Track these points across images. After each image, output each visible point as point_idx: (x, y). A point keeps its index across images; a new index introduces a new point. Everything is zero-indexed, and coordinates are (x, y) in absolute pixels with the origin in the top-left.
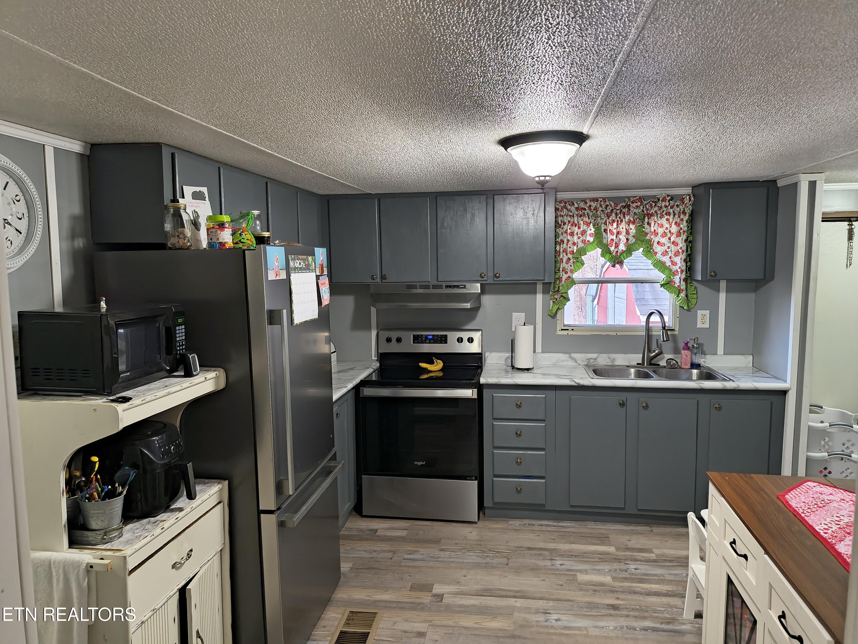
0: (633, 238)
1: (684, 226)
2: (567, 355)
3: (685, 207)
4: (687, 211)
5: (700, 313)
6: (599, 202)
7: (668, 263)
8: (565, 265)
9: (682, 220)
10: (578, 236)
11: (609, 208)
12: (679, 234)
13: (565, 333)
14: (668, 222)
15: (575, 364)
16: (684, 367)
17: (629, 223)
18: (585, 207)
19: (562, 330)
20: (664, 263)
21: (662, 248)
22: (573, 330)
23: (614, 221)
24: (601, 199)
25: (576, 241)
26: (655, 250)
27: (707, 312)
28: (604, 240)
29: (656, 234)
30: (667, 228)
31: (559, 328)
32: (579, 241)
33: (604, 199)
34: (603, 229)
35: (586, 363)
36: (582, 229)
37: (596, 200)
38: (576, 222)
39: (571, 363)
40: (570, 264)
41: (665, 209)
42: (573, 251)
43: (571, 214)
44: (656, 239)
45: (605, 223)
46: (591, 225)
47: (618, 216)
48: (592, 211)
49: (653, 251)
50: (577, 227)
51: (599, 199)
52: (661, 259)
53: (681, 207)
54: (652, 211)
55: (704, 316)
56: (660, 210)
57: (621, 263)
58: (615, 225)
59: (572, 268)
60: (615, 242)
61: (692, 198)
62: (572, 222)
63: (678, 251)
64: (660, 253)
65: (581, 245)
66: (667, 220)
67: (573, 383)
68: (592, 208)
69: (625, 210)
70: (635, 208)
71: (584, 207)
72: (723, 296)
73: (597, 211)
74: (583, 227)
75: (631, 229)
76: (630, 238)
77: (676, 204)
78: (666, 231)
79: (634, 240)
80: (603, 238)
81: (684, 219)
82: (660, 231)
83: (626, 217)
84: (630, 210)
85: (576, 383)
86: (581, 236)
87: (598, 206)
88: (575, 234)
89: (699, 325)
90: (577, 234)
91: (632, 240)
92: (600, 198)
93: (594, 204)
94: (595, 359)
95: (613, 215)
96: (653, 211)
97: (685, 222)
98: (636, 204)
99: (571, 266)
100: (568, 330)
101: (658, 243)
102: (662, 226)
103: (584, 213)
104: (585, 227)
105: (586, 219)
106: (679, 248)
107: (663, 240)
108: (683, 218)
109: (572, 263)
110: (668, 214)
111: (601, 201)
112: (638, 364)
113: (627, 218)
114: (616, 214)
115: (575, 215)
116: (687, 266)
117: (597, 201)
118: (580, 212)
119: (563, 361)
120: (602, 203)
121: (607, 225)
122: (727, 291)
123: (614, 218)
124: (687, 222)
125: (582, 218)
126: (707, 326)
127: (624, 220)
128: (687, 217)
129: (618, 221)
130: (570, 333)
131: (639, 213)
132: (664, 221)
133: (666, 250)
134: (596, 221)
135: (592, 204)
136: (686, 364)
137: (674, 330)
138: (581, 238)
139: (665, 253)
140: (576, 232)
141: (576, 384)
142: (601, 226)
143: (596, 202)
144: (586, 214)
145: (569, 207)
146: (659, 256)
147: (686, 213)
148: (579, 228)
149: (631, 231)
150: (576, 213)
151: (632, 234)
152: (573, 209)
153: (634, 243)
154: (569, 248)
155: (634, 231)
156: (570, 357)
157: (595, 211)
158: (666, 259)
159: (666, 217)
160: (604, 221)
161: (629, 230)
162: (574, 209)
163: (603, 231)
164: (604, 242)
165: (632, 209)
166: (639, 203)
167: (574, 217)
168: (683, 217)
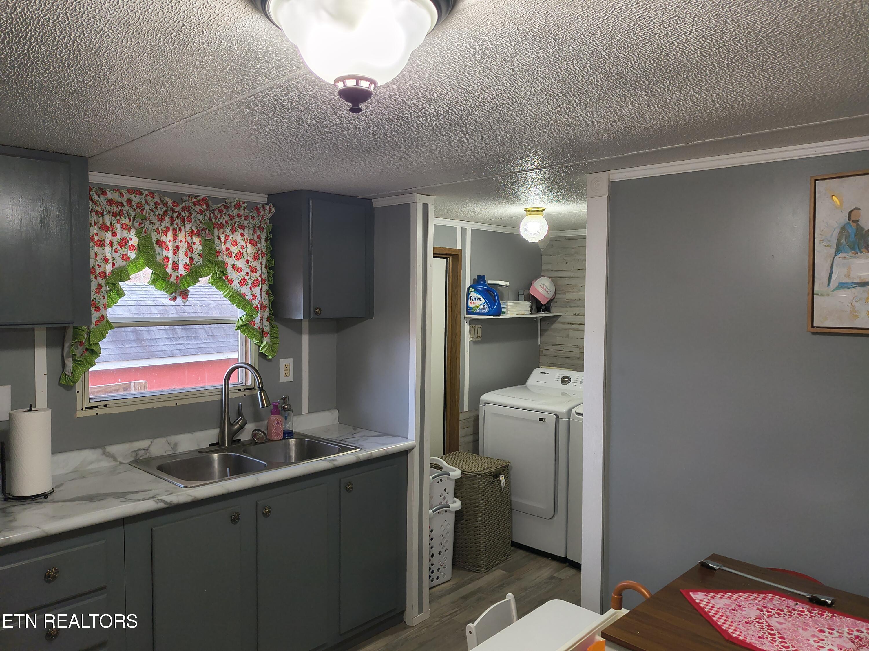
0: (199, 257)
1: (263, 245)
2: (99, 451)
3: (262, 220)
4: (264, 226)
5: (283, 362)
6: (144, 195)
7: (249, 297)
8: (95, 296)
9: (259, 237)
10: (114, 247)
11: (161, 209)
12: (256, 257)
13: (92, 413)
14: (243, 238)
15: (113, 463)
16: (276, 438)
17: (191, 234)
18: (123, 202)
19: (86, 408)
20: (242, 296)
21: (239, 274)
22: (105, 406)
23: (168, 229)
24: (147, 192)
25: (108, 256)
26: (230, 277)
27: (290, 361)
28: (157, 257)
29: (230, 254)
30: (243, 247)
31: (79, 406)
32: (116, 255)
33: (152, 193)
34: (154, 239)
35: (132, 459)
36: (119, 237)
37: (138, 192)
38: (108, 224)
39: (106, 464)
40: (102, 294)
41: (237, 220)
42: (105, 273)
43: (99, 209)
44: (231, 261)
45: (157, 231)
46: (133, 231)
47: (175, 222)
48: (134, 209)
49: (226, 278)
50: (110, 233)
51: (143, 192)
52: (239, 290)
53: (257, 219)
54: (221, 220)
55: (287, 366)
56: (231, 219)
57: (185, 295)
58: (170, 234)
59: (105, 301)
60: (170, 262)
61: (273, 210)
62: (101, 222)
63: (258, 280)
64: (237, 281)
65: (120, 263)
66: (242, 235)
67: (161, 505)
68: (133, 203)
69: (185, 215)
70: (198, 213)
71: (120, 200)
72: (305, 339)
73: (143, 210)
74: (121, 234)
75: (194, 244)
76: (195, 256)
77: (251, 214)
78: (242, 251)
79: (201, 260)
80: (155, 254)
81: (262, 237)
82: (234, 250)
83: (187, 225)
84: (191, 215)
85: (165, 502)
86: (119, 248)
87: (144, 202)
88: (106, 245)
89: (283, 379)
90: (111, 244)
91: (198, 261)
92: (145, 190)
93: (136, 199)
94: (147, 450)
95: (167, 219)
96: (223, 220)
97: (263, 240)
98: (199, 207)
99: (104, 297)
100: (97, 407)
101: (234, 267)
102: (235, 243)
103: (121, 211)
104: (125, 234)
105: (126, 221)
106: (258, 275)
107: (239, 263)
108: (260, 235)
109: (104, 292)
110: (242, 227)
111: (147, 196)
112: (210, 445)
113: (188, 227)
114: (172, 220)
115: (105, 213)
116: (269, 300)
117: (141, 194)
118: (115, 208)
119: (91, 463)
120: (149, 198)
121: (159, 234)
122: (311, 333)
123: (168, 225)
124: (266, 240)
125: (118, 218)
126: (290, 378)
127: (183, 228)
128: (266, 235)
129: (174, 229)
130: (101, 411)
131: (204, 220)
132: (237, 237)
133: (244, 278)
134: (143, 225)
135: (132, 197)
136: (278, 435)
137: (253, 388)
138: (121, 252)
139: (243, 283)
140: (107, 241)
141: (166, 506)
142: (150, 234)
143: (139, 195)
144: (125, 212)
145: (96, 198)
146: (235, 285)
147: (263, 229)
148: (114, 234)
149: (195, 247)
150: (109, 208)
151: (198, 252)
152: (102, 200)
153: (202, 266)
154: (97, 267)
155: (200, 247)
156: (104, 453)
157: (139, 210)
158: (245, 290)
159: (241, 231)
160: (155, 227)
161: (193, 245)
162: (105, 202)
163: (154, 242)
164: (158, 260)
165: (194, 214)
166: (205, 207)
167: (103, 215)
168: (259, 233)
